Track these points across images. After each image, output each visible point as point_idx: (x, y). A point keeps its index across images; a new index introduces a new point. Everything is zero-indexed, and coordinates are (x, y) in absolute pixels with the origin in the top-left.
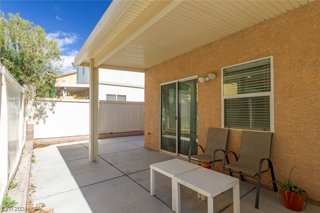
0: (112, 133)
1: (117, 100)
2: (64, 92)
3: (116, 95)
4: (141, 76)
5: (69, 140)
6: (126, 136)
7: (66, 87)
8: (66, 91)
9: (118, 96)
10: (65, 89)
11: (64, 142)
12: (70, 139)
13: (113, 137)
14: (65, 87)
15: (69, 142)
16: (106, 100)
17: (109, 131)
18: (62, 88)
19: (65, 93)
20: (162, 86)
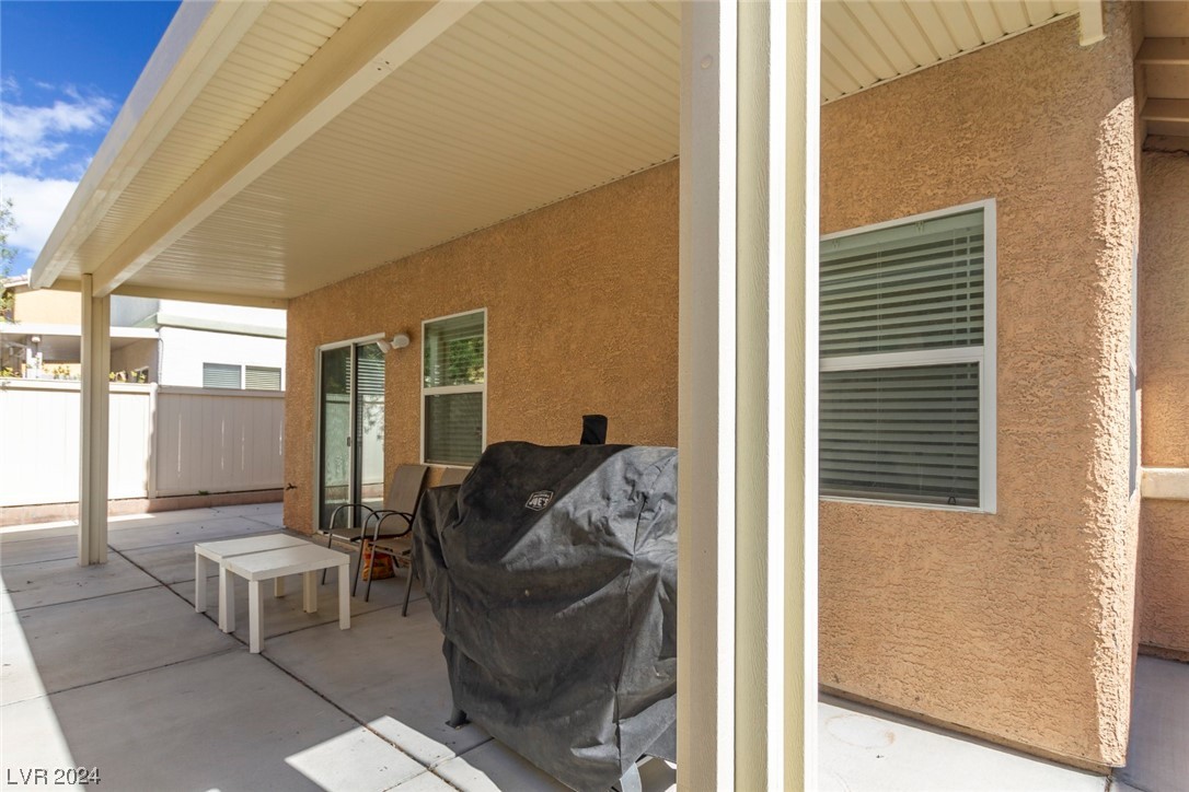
0: (206, 494)
1: (243, 387)
2: (29, 352)
3: (240, 367)
4: (277, 319)
5: (39, 515)
6: (257, 503)
7: (40, 336)
8: (39, 348)
9: (248, 368)
10: (36, 343)
11: (18, 523)
12: (40, 512)
13: (210, 506)
14: (36, 335)
15: (37, 520)
16: (200, 384)
17: (195, 488)
18: (25, 339)
19: (34, 356)
20: (323, 353)
